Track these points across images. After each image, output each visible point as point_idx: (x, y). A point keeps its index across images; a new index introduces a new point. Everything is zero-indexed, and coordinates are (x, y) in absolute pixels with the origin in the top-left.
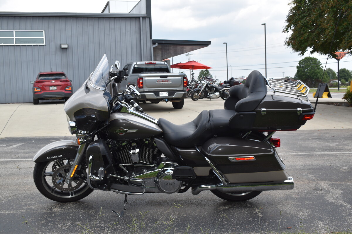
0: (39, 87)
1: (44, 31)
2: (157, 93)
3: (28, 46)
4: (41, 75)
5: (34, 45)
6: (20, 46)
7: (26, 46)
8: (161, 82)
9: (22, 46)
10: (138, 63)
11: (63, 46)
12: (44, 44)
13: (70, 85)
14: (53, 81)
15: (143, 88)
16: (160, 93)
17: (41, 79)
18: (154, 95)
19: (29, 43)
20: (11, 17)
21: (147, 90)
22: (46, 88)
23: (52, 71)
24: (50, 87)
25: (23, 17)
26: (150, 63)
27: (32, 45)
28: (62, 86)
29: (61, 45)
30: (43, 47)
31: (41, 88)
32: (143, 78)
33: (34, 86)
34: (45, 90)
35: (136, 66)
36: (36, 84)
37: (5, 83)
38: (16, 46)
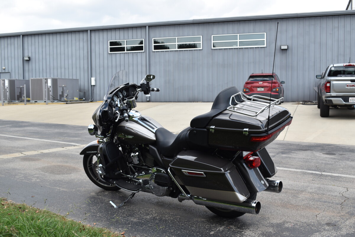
0: (247, 88)
1: (265, 33)
2: (346, 98)
3: (250, 48)
4: (251, 77)
5: (255, 48)
6: (243, 48)
7: (248, 48)
8: (351, 86)
9: (245, 48)
10: (335, 65)
11: (283, 47)
12: (265, 46)
13: (278, 86)
14: (261, 83)
15: (330, 92)
16: (350, 98)
17: (251, 81)
18: (342, 100)
19: (251, 45)
20: (236, 22)
21: (335, 95)
22: (254, 89)
23: (262, 73)
24: (258, 88)
25: (246, 21)
26: (349, 65)
27: (253, 48)
28: (269, 88)
29: (281, 46)
30: (264, 48)
31: (249, 89)
32: (331, 82)
33: (245, 87)
34: (253, 91)
35: (333, 69)
36: (246, 85)
37: (228, 83)
38: (240, 48)
